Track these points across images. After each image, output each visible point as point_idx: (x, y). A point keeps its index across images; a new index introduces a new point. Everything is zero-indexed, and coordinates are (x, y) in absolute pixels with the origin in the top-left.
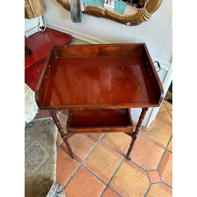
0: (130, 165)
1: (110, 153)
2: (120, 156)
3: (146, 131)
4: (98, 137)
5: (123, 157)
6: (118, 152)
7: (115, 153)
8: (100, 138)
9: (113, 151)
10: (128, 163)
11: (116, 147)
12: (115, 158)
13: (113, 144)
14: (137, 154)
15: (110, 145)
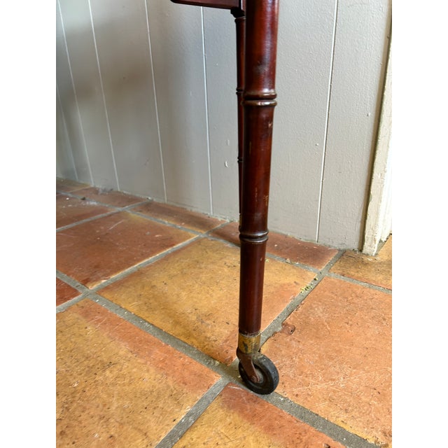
0: (269, 429)
1: (123, 349)
2: (199, 366)
3: (366, 264)
4: (86, 282)
5: (219, 380)
6: (188, 348)
7: (158, 354)
8: (93, 287)
9: (147, 341)
10: (253, 417)
11: (177, 323)
12: (149, 377)
13: (166, 307)
14: (331, 358)
15: (143, 315)
